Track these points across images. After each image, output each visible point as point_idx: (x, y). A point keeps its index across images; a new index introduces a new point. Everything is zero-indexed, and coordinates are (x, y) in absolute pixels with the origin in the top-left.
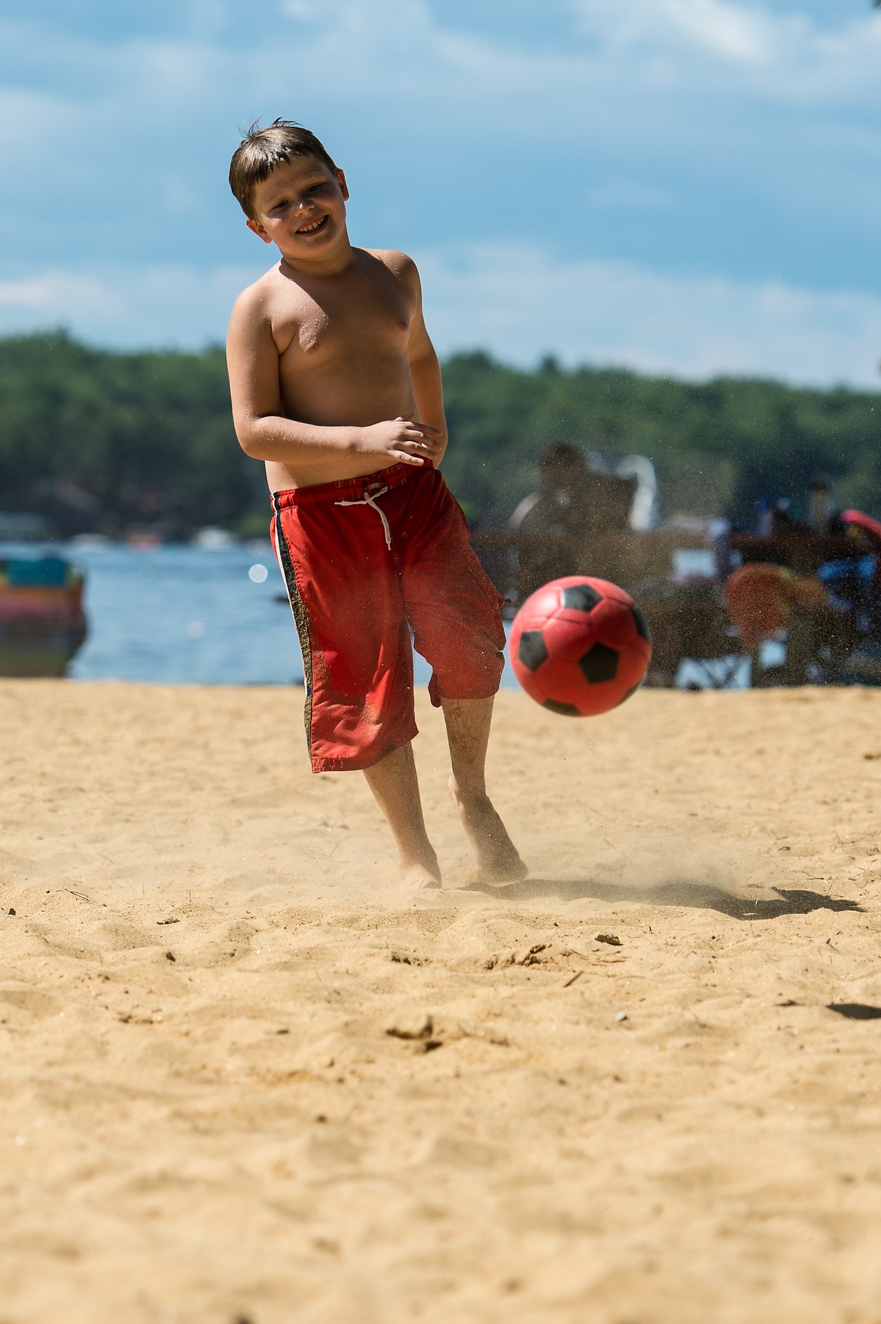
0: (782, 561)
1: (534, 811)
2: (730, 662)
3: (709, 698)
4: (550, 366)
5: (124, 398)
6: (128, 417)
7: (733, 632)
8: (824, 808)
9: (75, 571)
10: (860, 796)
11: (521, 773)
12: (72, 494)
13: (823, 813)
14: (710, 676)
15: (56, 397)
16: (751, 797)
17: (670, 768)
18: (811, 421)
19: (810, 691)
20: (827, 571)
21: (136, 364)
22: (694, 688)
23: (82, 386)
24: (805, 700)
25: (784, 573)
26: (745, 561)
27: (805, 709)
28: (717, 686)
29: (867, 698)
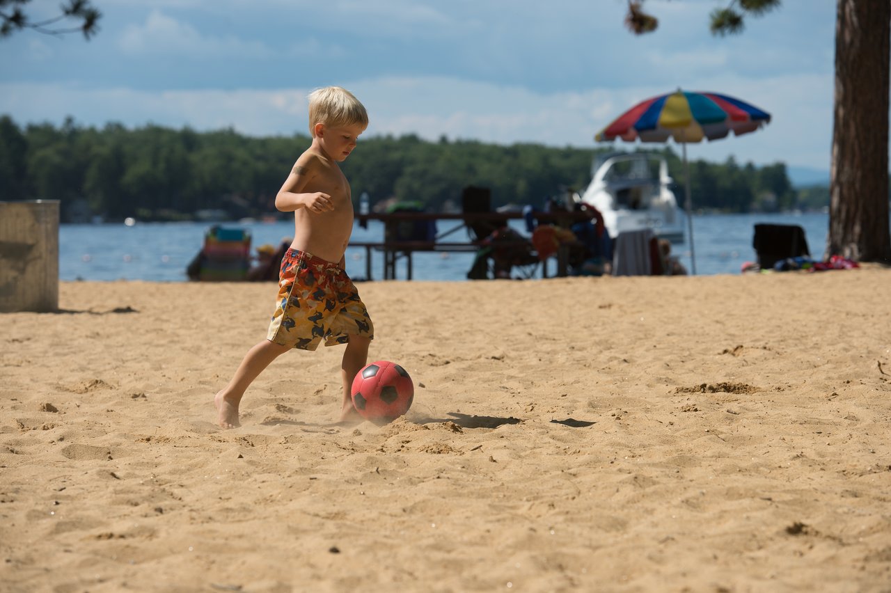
0: (556, 224)
1: (461, 334)
2: (533, 267)
3: (528, 283)
4: (444, 140)
5: (259, 158)
6: (261, 166)
7: (535, 253)
8: (585, 330)
9: (247, 234)
10: (600, 324)
11: (453, 318)
12: (239, 201)
13: (586, 332)
14: (525, 273)
15: (230, 159)
16: (553, 326)
17: (517, 314)
18: (556, 162)
19: (570, 279)
20: (576, 228)
21: (264, 143)
22: (519, 279)
23: (241, 153)
24: (569, 283)
25: (557, 229)
26: (540, 223)
27: (570, 287)
28: (528, 278)
29: (595, 282)
